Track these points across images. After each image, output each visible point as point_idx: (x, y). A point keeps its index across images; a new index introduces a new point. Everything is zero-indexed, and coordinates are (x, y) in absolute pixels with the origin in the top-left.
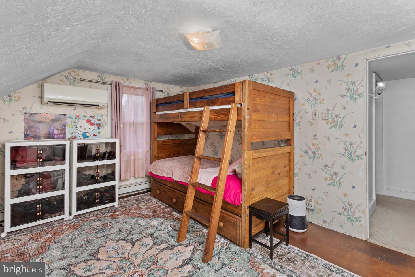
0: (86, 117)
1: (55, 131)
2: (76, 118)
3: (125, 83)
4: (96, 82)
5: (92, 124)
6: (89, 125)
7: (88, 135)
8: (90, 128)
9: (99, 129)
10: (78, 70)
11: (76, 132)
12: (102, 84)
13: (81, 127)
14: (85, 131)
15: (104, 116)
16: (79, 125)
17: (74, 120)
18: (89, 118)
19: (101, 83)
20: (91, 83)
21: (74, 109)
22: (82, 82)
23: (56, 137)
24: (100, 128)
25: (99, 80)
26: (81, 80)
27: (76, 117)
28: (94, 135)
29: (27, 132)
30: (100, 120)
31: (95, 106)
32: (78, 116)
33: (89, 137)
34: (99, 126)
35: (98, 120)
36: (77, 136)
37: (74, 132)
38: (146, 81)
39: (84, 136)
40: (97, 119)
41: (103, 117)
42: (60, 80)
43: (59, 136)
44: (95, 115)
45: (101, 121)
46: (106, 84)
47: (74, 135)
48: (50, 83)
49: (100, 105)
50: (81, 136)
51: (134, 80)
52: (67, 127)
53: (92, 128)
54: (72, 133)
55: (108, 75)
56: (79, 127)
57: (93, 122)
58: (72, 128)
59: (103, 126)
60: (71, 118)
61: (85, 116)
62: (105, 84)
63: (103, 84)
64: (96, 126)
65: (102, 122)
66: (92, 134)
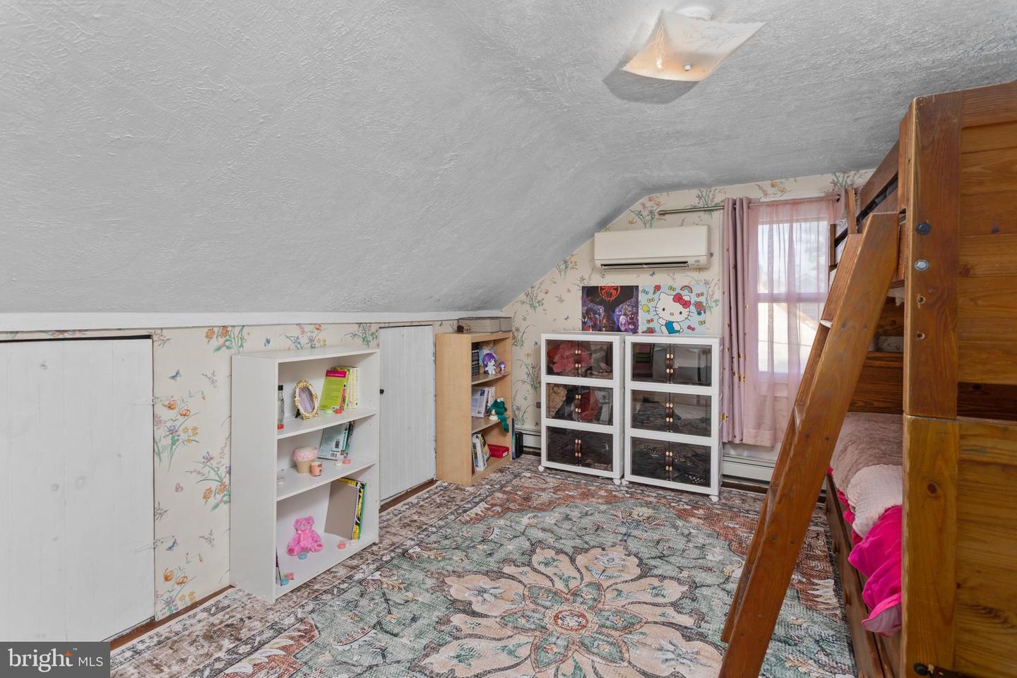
0: (674, 290)
1: (622, 317)
2: (654, 293)
3: (766, 194)
4: (694, 210)
5: (686, 304)
6: (679, 307)
7: (676, 327)
8: (681, 313)
9: (699, 314)
10: (658, 194)
11: (655, 321)
12: (707, 213)
13: (664, 310)
14: (671, 319)
15: (712, 285)
16: (660, 306)
17: (650, 296)
18: (678, 291)
19: (705, 211)
20: (683, 215)
21: (651, 275)
22: (667, 217)
23: (623, 329)
24: (702, 312)
25: (701, 203)
26: (663, 213)
27: (655, 291)
28: (689, 327)
29: (584, 318)
30: (702, 294)
31: (681, 264)
32: (658, 288)
33: (679, 331)
34: (700, 309)
35: (698, 295)
36: (657, 329)
37: (652, 320)
38: (837, 174)
39: (670, 327)
40: (695, 292)
41: (710, 287)
42: (629, 222)
43: (627, 327)
44: (691, 284)
45: (705, 296)
46: (716, 210)
47: (651, 325)
48: (614, 230)
49: (691, 261)
50: (664, 328)
51: (796, 181)
52: (640, 310)
53: (685, 311)
54: (649, 321)
55: (720, 188)
56: (660, 311)
57: (687, 298)
58: (648, 311)
59: (710, 308)
60: (647, 293)
61: (671, 288)
62: (713, 210)
63: (709, 210)
64: (692, 308)
65: (706, 299)
66: (685, 326)
